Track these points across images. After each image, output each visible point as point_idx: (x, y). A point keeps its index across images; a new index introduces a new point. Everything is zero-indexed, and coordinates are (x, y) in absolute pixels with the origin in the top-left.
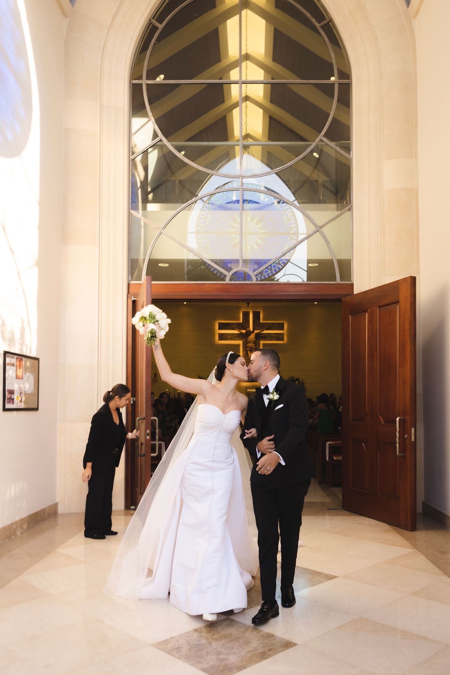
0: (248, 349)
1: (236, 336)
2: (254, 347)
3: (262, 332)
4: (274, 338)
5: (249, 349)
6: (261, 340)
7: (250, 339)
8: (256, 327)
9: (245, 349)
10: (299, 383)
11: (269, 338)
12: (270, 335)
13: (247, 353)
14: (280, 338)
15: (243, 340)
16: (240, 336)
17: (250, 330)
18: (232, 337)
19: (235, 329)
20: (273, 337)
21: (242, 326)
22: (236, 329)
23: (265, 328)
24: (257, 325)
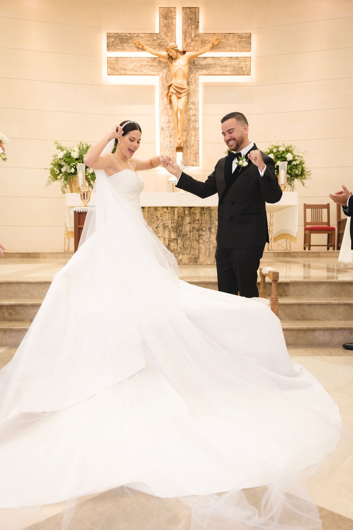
0: (172, 90)
1: (145, 64)
2: (185, 86)
3: (202, 53)
4: (228, 69)
5: (175, 92)
6: (200, 72)
7: (177, 68)
8: (190, 43)
9: (166, 93)
10: (294, 160)
11: (218, 68)
12: (219, 62)
13: (170, 102)
14: (242, 68)
15: (161, 73)
16: (155, 64)
17: (177, 47)
18: (138, 66)
19: (143, 49)
20: (226, 66)
21: (159, 41)
22: (145, 47)
23: (210, 45)
24: (192, 40)
